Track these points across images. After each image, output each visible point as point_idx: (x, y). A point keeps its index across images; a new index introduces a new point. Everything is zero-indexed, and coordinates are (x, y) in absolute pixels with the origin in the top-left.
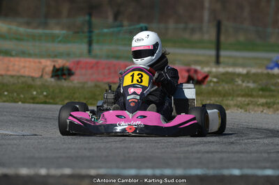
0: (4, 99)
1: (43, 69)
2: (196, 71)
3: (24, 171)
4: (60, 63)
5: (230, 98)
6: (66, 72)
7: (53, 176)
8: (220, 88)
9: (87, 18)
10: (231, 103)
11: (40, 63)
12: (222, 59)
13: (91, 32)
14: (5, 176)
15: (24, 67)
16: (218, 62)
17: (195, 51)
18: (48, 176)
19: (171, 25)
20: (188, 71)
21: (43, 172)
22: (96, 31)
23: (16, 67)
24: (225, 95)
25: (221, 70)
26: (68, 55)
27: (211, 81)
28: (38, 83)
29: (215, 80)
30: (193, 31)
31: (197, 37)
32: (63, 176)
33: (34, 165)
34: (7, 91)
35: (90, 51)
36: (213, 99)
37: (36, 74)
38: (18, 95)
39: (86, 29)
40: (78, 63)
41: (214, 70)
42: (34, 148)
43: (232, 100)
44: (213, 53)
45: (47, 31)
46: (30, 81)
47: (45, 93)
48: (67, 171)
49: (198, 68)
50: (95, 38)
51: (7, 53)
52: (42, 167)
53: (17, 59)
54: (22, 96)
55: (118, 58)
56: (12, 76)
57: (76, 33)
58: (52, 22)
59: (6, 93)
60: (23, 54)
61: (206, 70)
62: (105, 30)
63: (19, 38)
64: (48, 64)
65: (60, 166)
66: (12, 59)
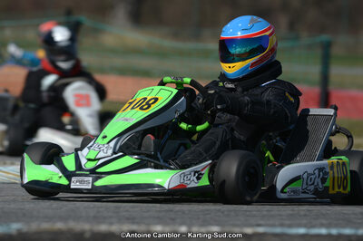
3: (159, 228)
21: (184, 229)
48: (216, 229)
52: (182, 224)
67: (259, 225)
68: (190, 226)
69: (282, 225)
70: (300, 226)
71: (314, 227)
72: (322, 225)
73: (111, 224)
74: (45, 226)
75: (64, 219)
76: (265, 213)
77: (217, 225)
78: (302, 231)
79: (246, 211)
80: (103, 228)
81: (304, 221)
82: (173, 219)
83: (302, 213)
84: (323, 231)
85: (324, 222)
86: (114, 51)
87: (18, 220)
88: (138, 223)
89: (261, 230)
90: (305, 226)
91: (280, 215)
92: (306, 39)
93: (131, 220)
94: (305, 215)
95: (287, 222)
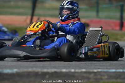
3: (64, 70)
14: (56, 72)
21: (73, 70)
48: (84, 70)
55: (111, 18)
67: (99, 69)
68: (75, 69)
69: (107, 69)
70: (113, 69)
71: (118, 69)
72: (121, 68)
73: (48, 69)
74: (25, 70)
75: (32, 67)
76: (101, 64)
77: (85, 69)
78: (114, 70)
79: (94, 64)
80: (45, 70)
81: (115, 67)
82: (69, 67)
83: (114, 64)
84: (121, 70)
85: (122, 67)
86: (49, 9)
87: (16, 68)
88: (57, 69)
89: (99, 70)
90: (115, 69)
91: (106, 65)
92: (115, 4)
93: (55, 67)
94: (115, 65)
95: (109, 67)
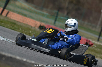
0: (19, 31)
1: (36, 25)
2: (90, 41)
4: (43, 24)
5: (99, 54)
6: (44, 28)
7: (28, 63)
8: (96, 50)
9: (57, 11)
10: (99, 56)
11: (36, 22)
12: (100, 40)
13: (57, 17)
15: (30, 22)
16: (98, 40)
17: (91, 34)
18: (26, 62)
19: (86, 23)
20: (87, 40)
22: (59, 17)
23: (27, 21)
24: (98, 52)
25: (99, 43)
26: (47, 22)
27: (94, 46)
28: (33, 29)
29: (95, 46)
30: (93, 27)
31: (94, 29)
32: (31, 63)
33: (22, 57)
34: (21, 28)
35: (54, 23)
36: (93, 52)
37: (33, 26)
38: (25, 31)
39: (55, 15)
40: (49, 26)
41: (96, 43)
42: (24, 51)
43: (99, 55)
44: (97, 36)
45: (42, 12)
46: (30, 28)
47: (34, 33)
49: (91, 40)
50: (58, 19)
51: (25, 15)
53: (28, 18)
54: (26, 32)
56: (25, 24)
57: (52, 15)
58: (45, 9)
59: (20, 29)
60: (31, 17)
61: (93, 42)
62: (62, 18)
63: (31, 11)
64: (39, 24)
65: (31, 60)
66: (26, 18)
